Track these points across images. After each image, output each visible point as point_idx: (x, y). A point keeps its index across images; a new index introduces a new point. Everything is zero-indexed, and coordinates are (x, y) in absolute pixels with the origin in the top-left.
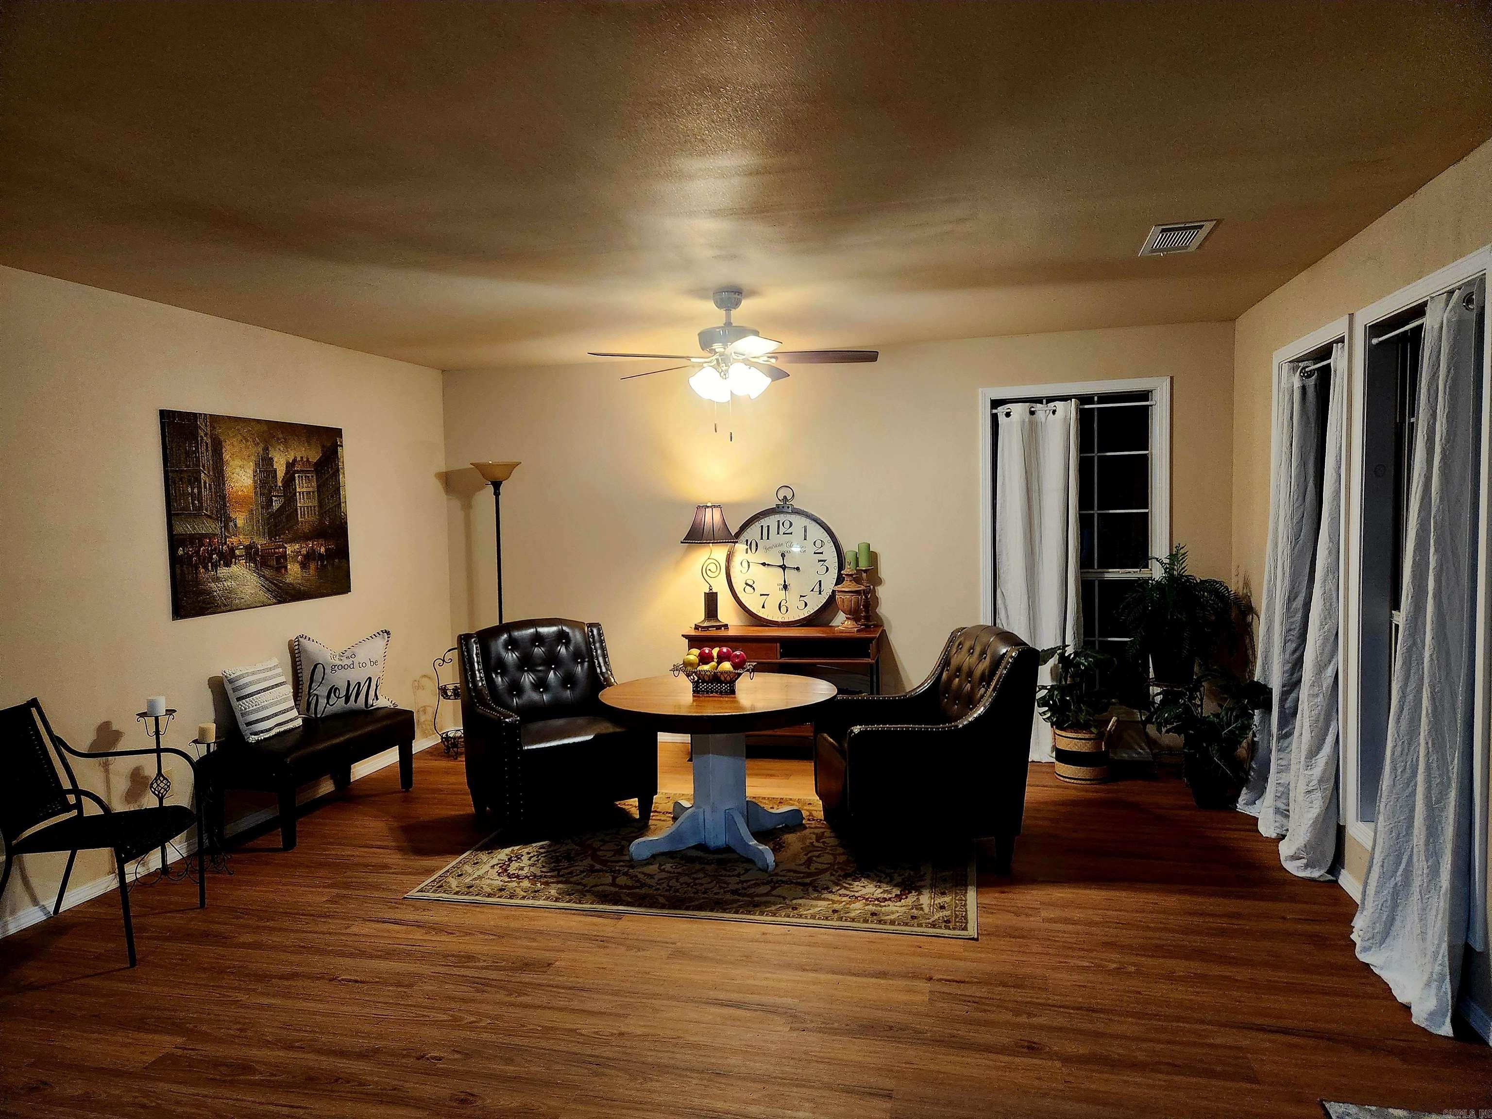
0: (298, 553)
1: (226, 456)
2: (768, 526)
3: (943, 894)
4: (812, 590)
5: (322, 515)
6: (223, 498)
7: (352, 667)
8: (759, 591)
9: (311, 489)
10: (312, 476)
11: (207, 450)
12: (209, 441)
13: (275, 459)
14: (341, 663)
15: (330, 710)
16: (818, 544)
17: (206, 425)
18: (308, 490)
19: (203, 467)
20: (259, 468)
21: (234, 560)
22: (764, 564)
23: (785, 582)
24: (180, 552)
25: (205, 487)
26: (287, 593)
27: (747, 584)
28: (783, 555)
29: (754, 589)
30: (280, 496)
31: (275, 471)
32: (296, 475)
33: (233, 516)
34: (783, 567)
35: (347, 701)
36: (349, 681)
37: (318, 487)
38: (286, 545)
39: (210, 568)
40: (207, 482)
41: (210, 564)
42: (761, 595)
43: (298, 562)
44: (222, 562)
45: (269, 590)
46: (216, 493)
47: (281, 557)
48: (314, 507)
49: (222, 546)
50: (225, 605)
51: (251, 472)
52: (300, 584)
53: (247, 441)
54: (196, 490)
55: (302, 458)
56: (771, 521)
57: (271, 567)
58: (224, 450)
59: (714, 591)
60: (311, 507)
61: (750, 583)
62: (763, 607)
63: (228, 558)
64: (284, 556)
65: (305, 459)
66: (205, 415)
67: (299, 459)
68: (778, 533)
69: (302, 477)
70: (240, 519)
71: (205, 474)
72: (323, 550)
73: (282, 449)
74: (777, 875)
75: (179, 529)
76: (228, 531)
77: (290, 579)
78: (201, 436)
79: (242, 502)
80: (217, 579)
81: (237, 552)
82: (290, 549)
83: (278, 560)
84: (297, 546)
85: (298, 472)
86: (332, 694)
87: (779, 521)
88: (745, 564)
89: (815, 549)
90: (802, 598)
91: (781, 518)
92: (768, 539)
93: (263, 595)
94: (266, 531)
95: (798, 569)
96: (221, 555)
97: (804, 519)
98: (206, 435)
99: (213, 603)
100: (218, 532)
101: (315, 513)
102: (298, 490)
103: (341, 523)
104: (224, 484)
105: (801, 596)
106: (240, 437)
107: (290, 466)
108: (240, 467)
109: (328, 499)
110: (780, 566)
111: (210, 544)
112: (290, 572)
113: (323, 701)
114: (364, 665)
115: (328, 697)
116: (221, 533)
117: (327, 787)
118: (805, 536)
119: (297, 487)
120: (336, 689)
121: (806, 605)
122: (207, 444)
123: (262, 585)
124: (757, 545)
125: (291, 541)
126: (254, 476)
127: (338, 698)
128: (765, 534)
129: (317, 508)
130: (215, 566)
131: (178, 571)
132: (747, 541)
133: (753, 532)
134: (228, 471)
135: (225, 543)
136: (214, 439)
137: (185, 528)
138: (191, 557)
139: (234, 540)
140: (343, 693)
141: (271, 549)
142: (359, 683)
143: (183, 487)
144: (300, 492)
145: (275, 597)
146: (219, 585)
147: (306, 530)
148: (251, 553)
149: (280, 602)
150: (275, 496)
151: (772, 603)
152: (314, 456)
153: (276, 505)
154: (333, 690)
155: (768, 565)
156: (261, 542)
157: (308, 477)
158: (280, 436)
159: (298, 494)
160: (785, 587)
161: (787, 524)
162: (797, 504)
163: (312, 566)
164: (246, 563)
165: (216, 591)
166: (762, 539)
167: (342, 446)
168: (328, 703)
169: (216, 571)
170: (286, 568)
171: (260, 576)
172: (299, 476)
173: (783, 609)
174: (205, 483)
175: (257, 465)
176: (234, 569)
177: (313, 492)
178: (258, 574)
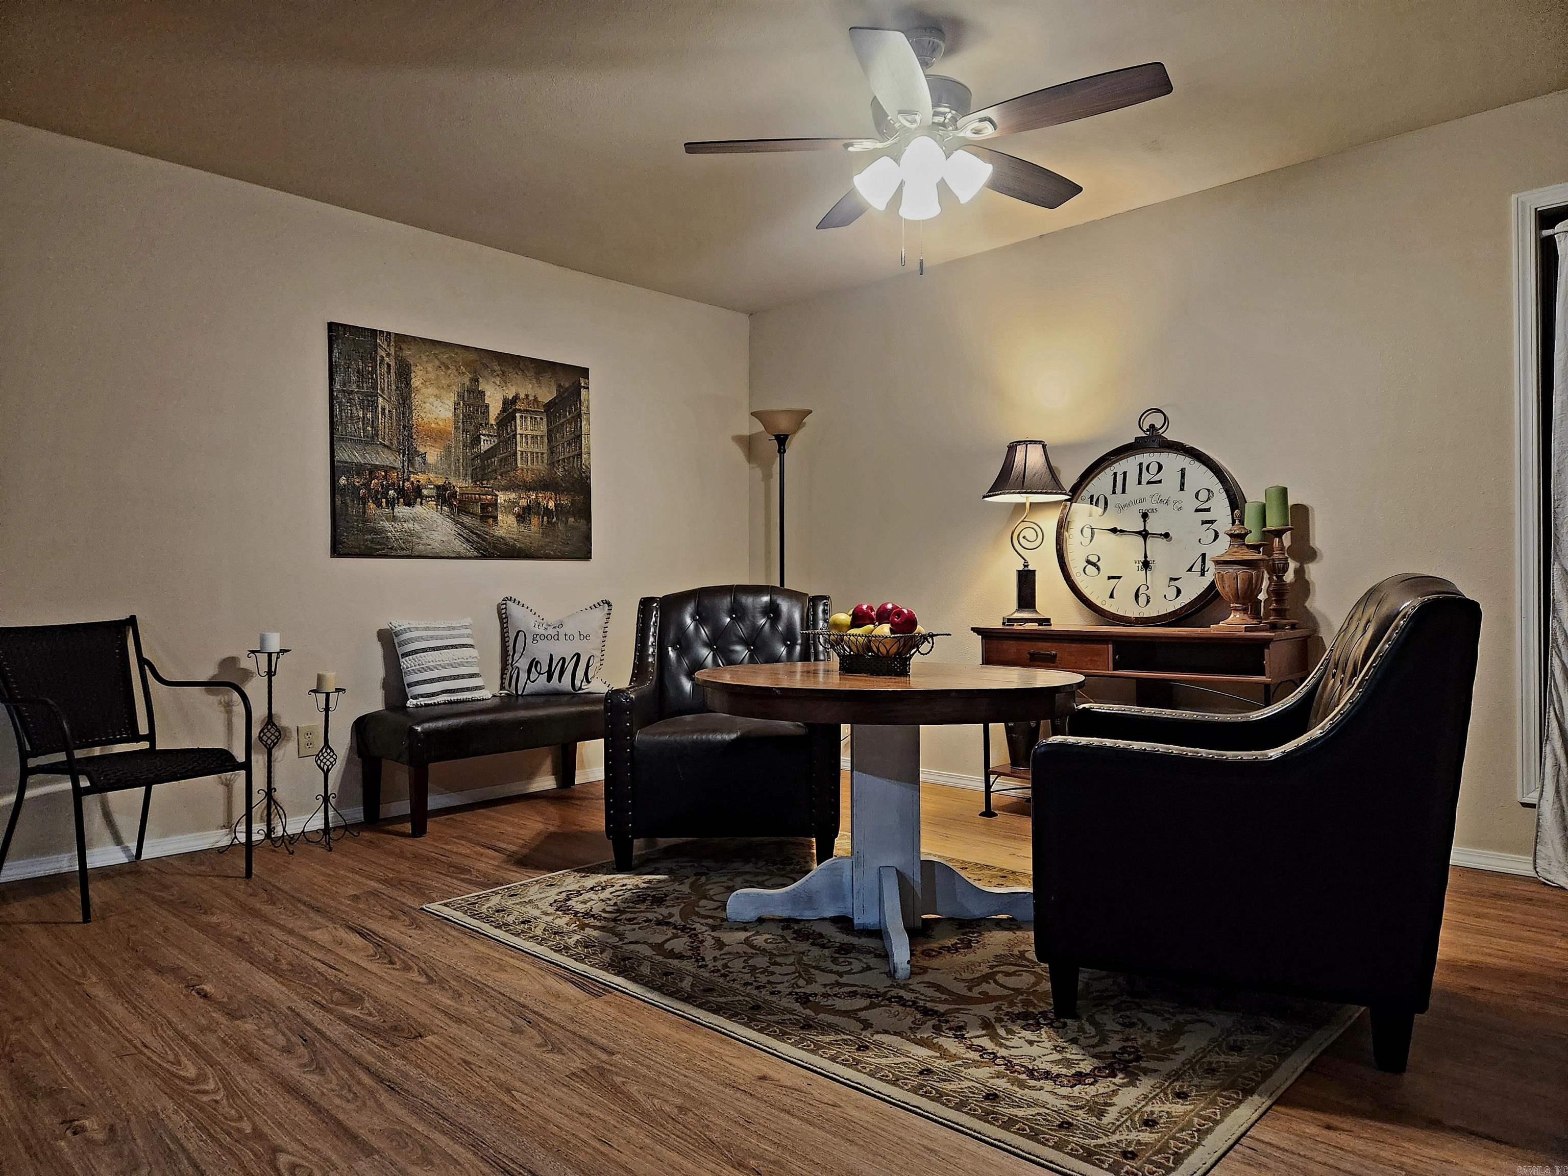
0: (515, 503)
1: (416, 382)
2: (1125, 473)
3: (1182, 1096)
4: (1190, 570)
5: (552, 464)
6: (408, 427)
7: (556, 637)
8: (1106, 571)
9: (539, 433)
10: (541, 419)
11: (389, 372)
12: (392, 364)
13: (488, 394)
14: (544, 632)
15: (531, 688)
16: (1203, 495)
17: (388, 345)
18: (534, 433)
19: (383, 390)
20: (463, 400)
21: (419, 500)
22: (1114, 531)
23: (1146, 556)
24: (343, 481)
25: (383, 413)
26: (495, 547)
27: (1089, 562)
28: (1145, 516)
29: (1098, 569)
30: (491, 436)
31: (487, 406)
32: (518, 415)
33: (421, 449)
34: (1145, 534)
35: (549, 679)
36: (551, 655)
37: (550, 431)
38: (497, 493)
39: (384, 504)
40: (387, 407)
41: (384, 500)
42: (1110, 578)
43: (514, 514)
44: (401, 500)
45: (467, 540)
46: (398, 420)
47: (489, 505)
48: (542, 454)
49: (403, 483)
50: (403, 549)
51: (451, 405)
52: (515, 540)
53: (447, 368)
54: (369, 415)
55: (527, 396)
56: (1129, 465)
57: (473, 515)
58: (413, 375)
59: (1030, 568)
60: (537, 453)
61: (1094, 559)
62: (1112, 596)
63: (412, 496)
64: (495, 504)
65: (531, 398)
66: (389, 333)
67: (522, 396)
68: (1140, 483)
69: (526, 418)
70: (433, 455)
71: (384, 398)
72: (551, 505)
73: (498, 383)
74: (905, 987)
75: (343, 455)
76: (413, 466)
77: (499, 532)
78: (382, 357)
79: (436, 436)
80: (394, 519)
81: (425, 492)
82: (502, 497)
83: (484, 507)
84: (513, 496)
85: (520, 411)
86: (533, 669)
87: (1141, 464)
88: (1087, 532)
89: (1197, 504)
90: (1173, 583)
91: (1145, 458)
92: (1124, 492)
93: (459, 546)
94: (469, 472)
95: (1167, 535)
96: (401, 492)
97: (1181, 458)
98: (388, 355)
99: (385, 545)
100: (398, 465)
101: (543, 462)
102: (519, 431)
103: (582, 477)
104: (411, 413)
105: (1172, 579)
106: (437, 363)
107: (509, 405)
108: (436, 396)
109: (563, 447)
110: (1139, 533)
111: (385, 477)
112: (500, 524)
113: (523, 676)
114: (571, 637)
115: (529, 671)
116: (403, 467)
117: (546, 782)
118: (1182, 484)
119: (518, 428)
120: (538, 662)
121: (1179, 592)
122: (389, 365)
123: (459, 534)
124: (1106, 503)
125: (505, 489)
126: (455, 409)
127: (540, 673)
128: (1120, 485)
129: (545, 456)
130: (392, 504)
131: (338, 502)
132: (1092, 497)
133: (1101, 484)
134: (416, 400)
135: (408, 480)
136: (400, 361)
137: (349, 455)
138: (359, 488)
139: (422, 478)
140: (545, 668)
141: (475, 494)
142: (564, 659)
143: (351, 410)
144: (521, 435)
145: (476, 549)
146: (396, 526)
147: (528, 479)
148: (444, 496)
149: (484, 557)
150: (484, 435)
151: (1125, 589)
152: (546, 394)
153: (485, 446)
154: (534, 663)
155: (1121, 531)
156: (460, 484)
157: (536, 418)
158: (497, 368)
159: (518, 436)
160: (1146, 565)
161: (1154, 468)
162: (1170, 435)
163: (535, 520)
164: (437, 505)
165: (391, 532)
166: (1114, 493)
167: (588, 388)
168: (529, 678)
169: (393, 509)
170: (495, 518)
171: (457, 522)
172: (521, 417)
173: (1142, 599)
174: (383, 409)
175: (460, 396)
176: (418, 509)
177: (542, 437)
178: (454, 520)
